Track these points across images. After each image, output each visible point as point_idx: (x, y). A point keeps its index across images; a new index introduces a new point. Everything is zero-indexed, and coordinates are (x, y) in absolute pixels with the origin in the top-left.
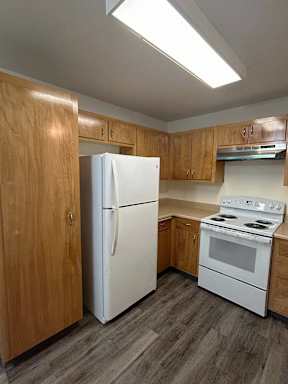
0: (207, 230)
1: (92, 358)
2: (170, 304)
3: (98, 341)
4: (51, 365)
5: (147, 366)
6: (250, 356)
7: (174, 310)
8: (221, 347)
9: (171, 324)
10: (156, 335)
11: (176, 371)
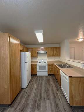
0: (38, 65)
1: (28, 93)
2: (35, 80)
3: (27, 91)
4: (20, 99)
5: (38, 88)
6: (49, 80)
7: (36, 80)
8: (45, 81)
9: (37, 82)
10: (36, 85)
11: (42, 86)
